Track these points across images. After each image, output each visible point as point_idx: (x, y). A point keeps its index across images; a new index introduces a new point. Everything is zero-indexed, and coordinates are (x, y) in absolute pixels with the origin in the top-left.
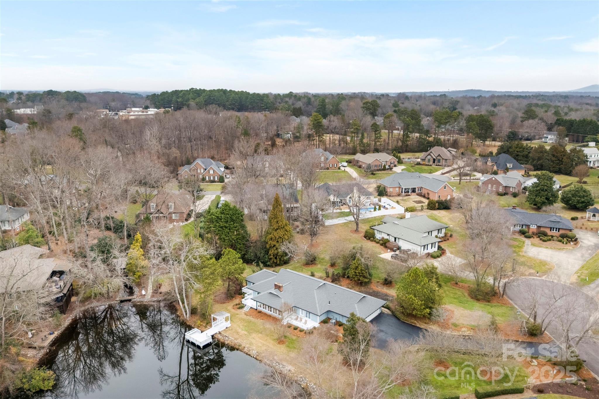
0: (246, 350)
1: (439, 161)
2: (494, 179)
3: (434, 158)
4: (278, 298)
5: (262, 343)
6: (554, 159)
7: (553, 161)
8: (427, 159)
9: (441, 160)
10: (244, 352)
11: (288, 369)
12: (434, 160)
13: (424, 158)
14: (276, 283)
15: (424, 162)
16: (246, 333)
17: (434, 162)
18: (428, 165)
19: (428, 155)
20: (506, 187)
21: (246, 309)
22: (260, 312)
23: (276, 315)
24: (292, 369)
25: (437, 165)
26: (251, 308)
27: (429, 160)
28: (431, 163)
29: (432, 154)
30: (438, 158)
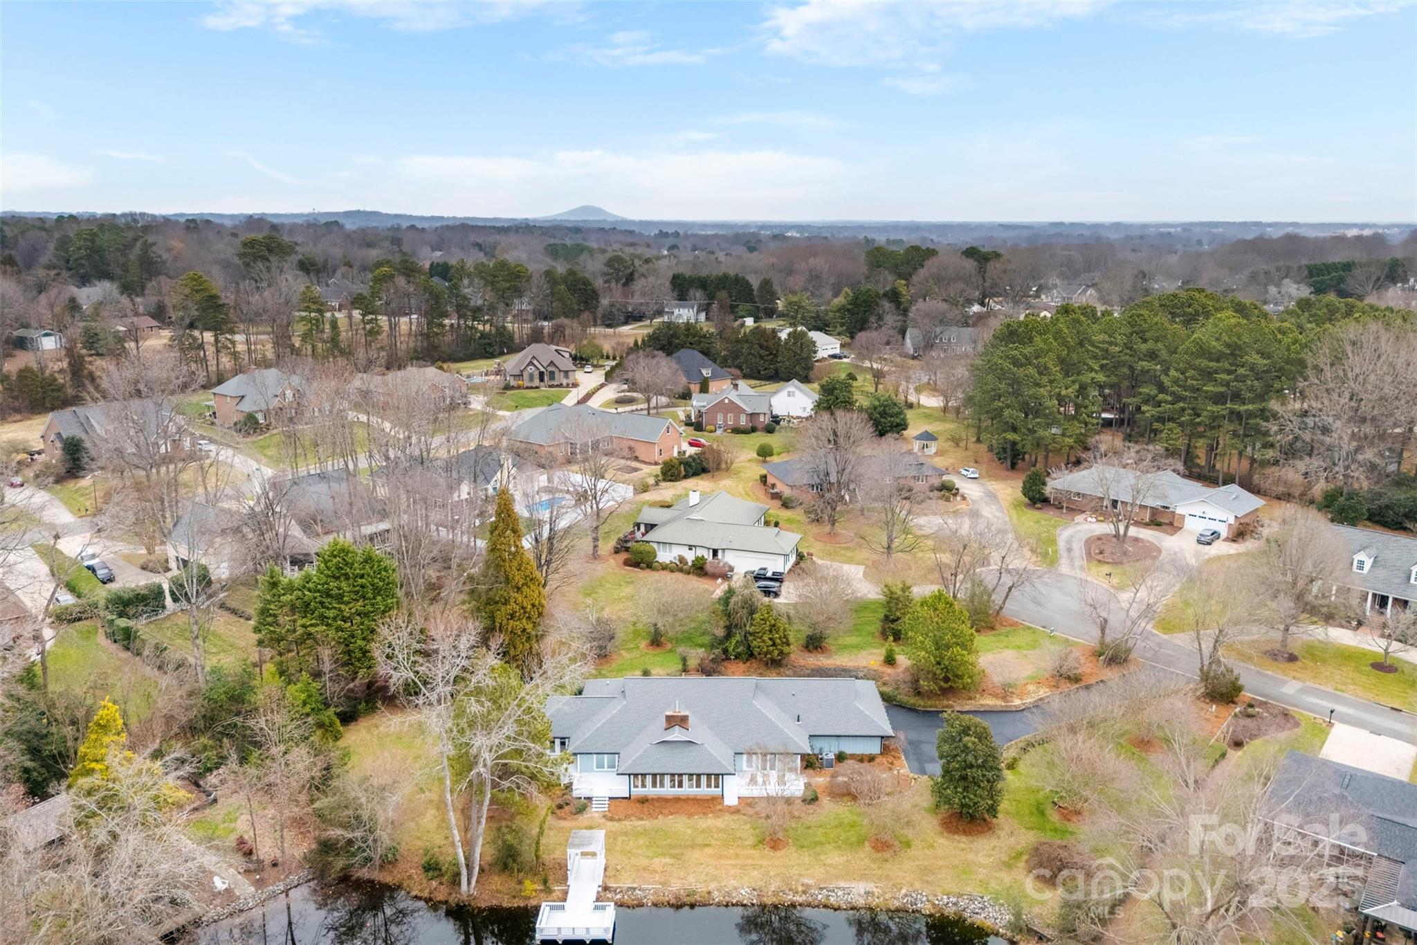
0: (717, 896)
1: (552, 374)
2: (726, 401)
3: (542, 369)
4: (693, 747)
5: (736, 865)
6: (763, 352)
7: (762, 357)
8: (526, 374)
9: (557, 374)
10: (719, 905)
11: (862, 892)
12: (541, 375)
13: (518, 373)
14: (668, 713)
15: (520, 382)
16: (668, 860)
17: (542, 380)
18: (532, 388)
19: (528, 365)
20: (752, 414)
21: (596, 810)
22: (643, 801)
23: (704, 791)
24: (871, 887)
25: (550, 386)
26: (610, 798)
27: (531, 377)
28: (537, 382)
29: (535, 362)
30: (550, 369)
